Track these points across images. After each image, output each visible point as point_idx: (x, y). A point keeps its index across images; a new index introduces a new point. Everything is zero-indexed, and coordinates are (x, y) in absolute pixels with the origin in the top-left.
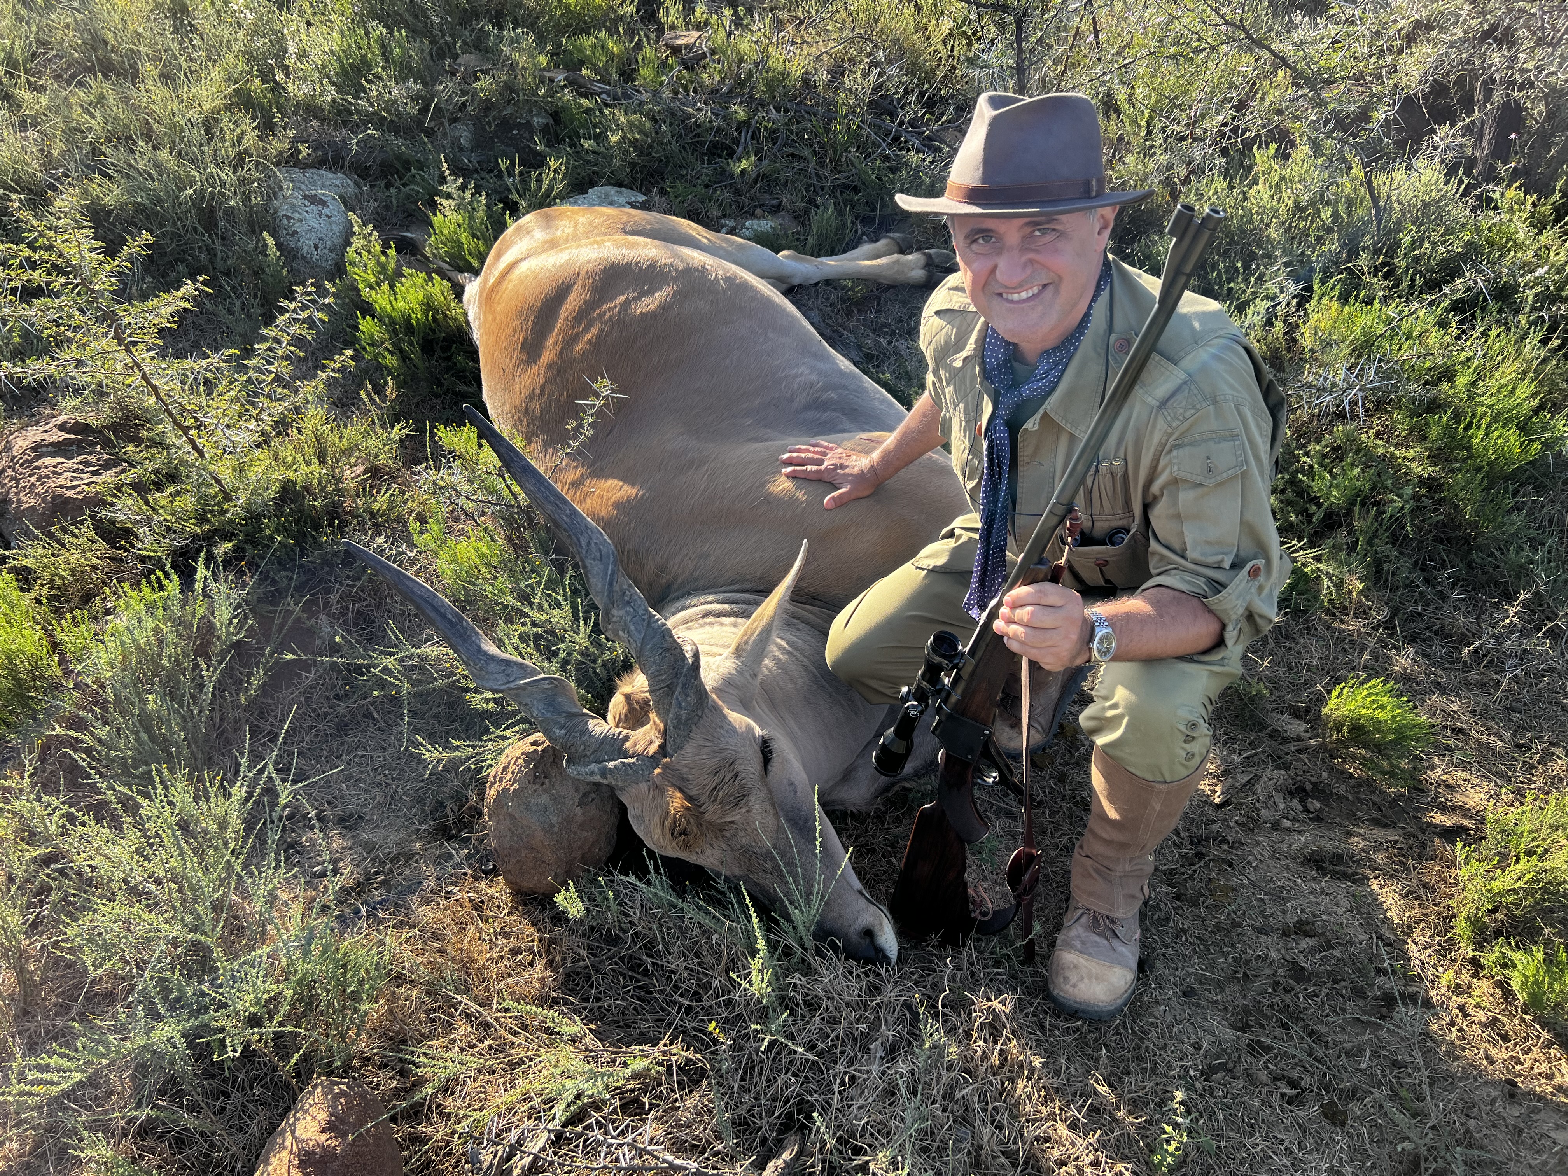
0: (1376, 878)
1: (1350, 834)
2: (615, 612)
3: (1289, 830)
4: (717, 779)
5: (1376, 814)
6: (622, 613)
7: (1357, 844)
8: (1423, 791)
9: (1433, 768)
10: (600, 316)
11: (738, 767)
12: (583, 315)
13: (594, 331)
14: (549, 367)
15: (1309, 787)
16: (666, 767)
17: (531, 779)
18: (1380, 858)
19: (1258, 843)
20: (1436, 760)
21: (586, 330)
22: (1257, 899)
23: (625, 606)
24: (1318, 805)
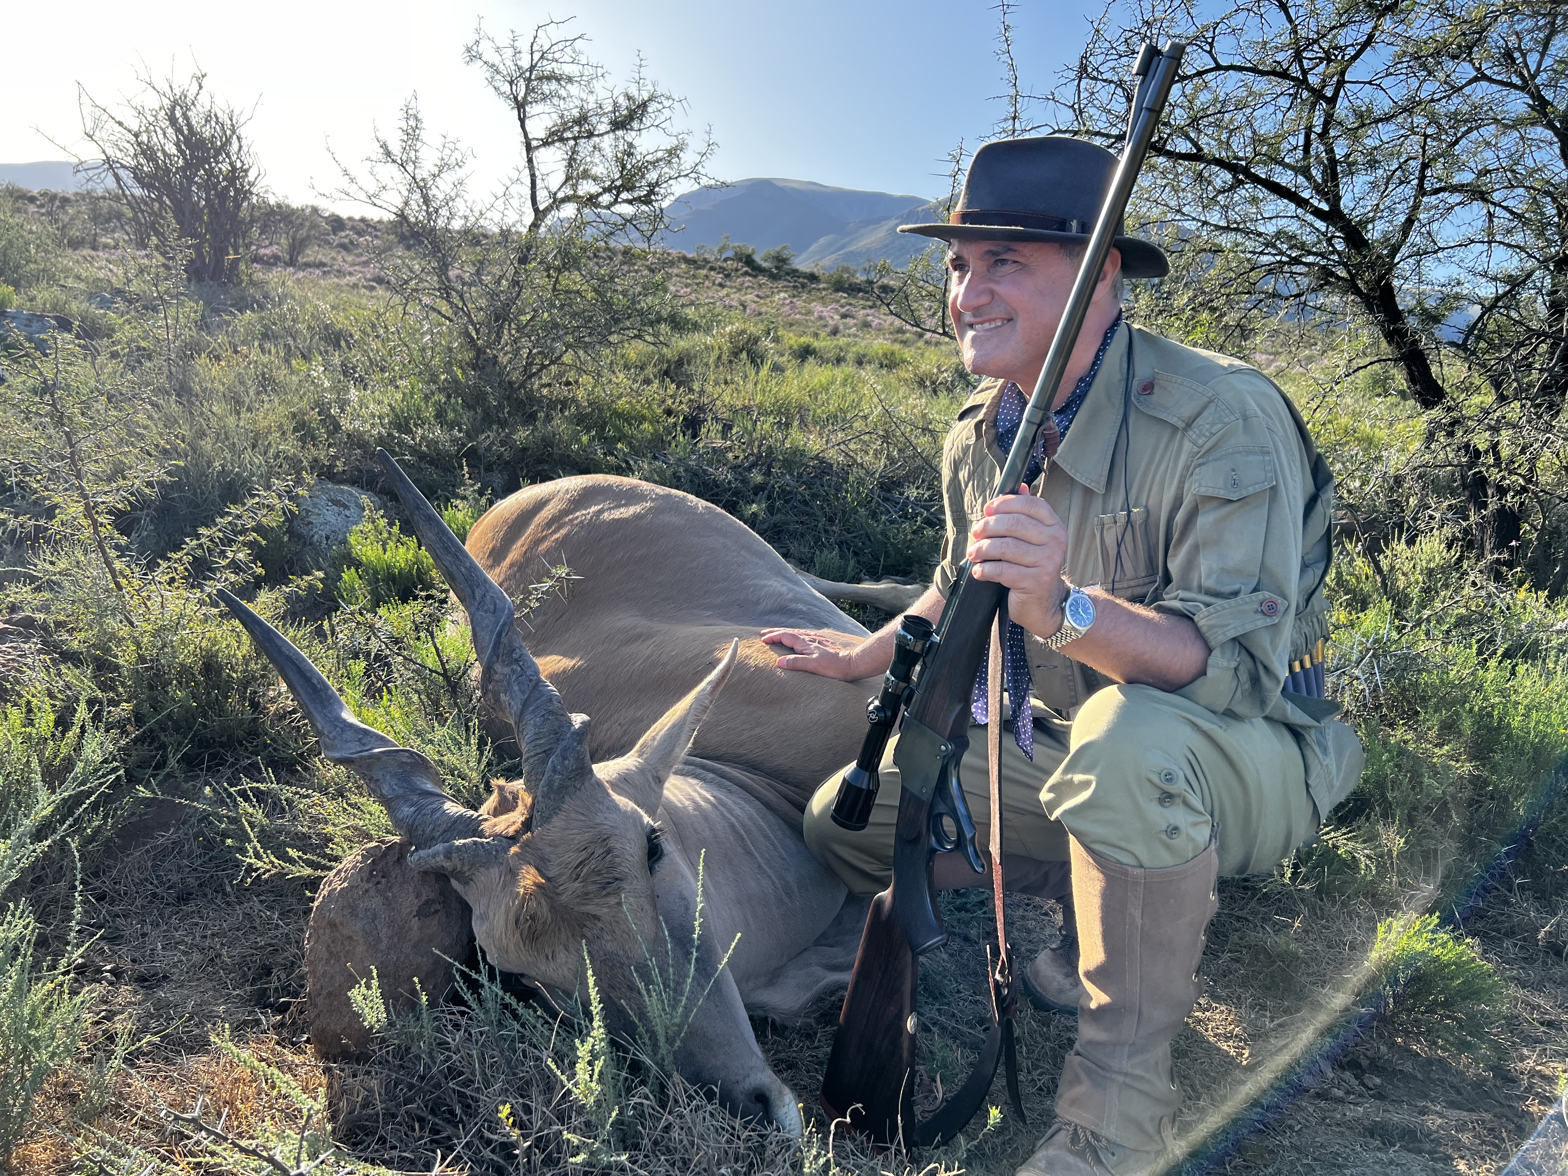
0: (1462, 1158)
1: (1423, 1112)
2: (498, 667)
3: (1340, 1101)
4: (584, 855)
5: (1454, 1096)
6: (507, 670)
7: (1433, 1122)
8: (1514, 1081)
9: (1522, 1058)
10: (571, 521)
11: (612, 843)
12: (556, 521)
13: (563, 531)
14: (512, 565)
15: (1365, 1063)
16: (526, 845)
17: (365, 875)
18: (1465, 1138)
19: (1301, 1109)
20: (1525, 1052)
21: (554, 532)
22: (1303, 1165)
23: (511, 663)
24: (1378, 1081)
